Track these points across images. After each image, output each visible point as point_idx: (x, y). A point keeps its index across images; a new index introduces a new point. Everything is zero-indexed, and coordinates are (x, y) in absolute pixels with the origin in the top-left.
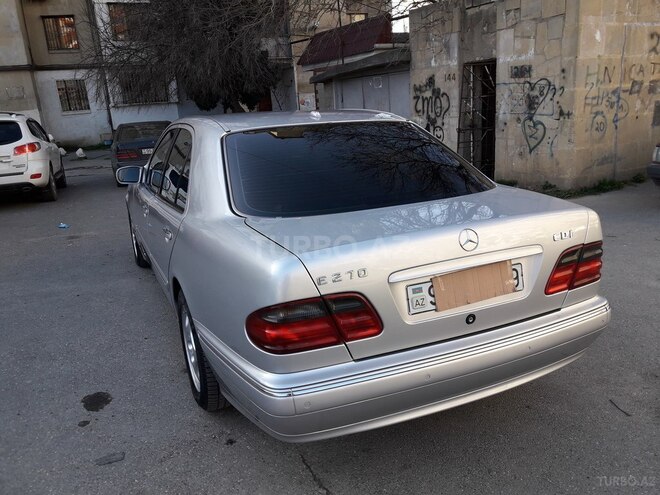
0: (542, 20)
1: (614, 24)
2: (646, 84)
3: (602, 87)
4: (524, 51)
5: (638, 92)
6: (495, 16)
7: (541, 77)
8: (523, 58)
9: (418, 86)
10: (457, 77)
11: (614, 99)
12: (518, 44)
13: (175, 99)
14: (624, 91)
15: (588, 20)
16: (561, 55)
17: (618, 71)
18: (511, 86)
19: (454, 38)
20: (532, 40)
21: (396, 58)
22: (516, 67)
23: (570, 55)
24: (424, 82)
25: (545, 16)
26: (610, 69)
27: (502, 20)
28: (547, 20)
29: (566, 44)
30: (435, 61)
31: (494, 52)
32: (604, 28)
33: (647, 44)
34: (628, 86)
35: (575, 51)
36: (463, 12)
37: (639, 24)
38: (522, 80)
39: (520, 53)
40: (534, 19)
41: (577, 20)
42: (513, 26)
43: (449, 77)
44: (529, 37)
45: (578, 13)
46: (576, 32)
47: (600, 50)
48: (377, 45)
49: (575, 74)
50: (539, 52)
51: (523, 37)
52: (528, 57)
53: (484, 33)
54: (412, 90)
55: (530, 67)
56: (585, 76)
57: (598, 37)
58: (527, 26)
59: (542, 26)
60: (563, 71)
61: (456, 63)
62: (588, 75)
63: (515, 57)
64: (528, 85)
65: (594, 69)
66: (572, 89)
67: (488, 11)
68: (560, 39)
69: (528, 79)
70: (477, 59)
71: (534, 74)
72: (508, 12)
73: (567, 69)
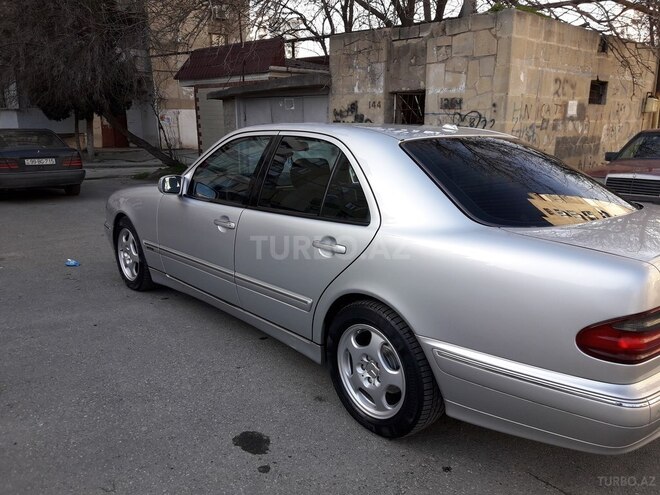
0: (474, 58)
1: (532, 67)
2: (551, 122)
3: (524, 122)
4: (456, 84)
5: (546, 128)
6: (424, 50)
7: (472, 109)
8: (454, 91)
9: (338, 110)
10: (382, 105)
11: (531, 133)
12: (449, 78)
13: (15, 105)
14: (538, 127)
15: (516, 62)
16: (492, 91)
17: (534, 109)
18: (441, 117)
19: (380, 67)
20: (463, 75)
21: (318, 81)
22: (446, 99)
23: (500, 92)
24: (346, 107)
25: (476, 55)
26: (529, 106)
27: (432, 54)
28: (479, 58)
29: (498, 81)
30: (359, 88)
31: (422, 83)
32: (526, 71)
33: (553, 88)
34: (539, 122)
35: (505, 88)
36: (390, 43)
37: (548, 69)
38: (452, 111)
39: (450, 87)
40: (466, 57)
41: (509, 61)
42: (443, 61)
43: (374, 105)
44: (460, 73)
45: (509, 55)
46: (507, 71)
47: (523, 90)
48: (272, 67)
49: (505, 108)
50: (469, 86)
51: (454, 72)
52: (459, 90)
53: (411, 65)
54: (331, 115)
55: (461, 100)
56: (512, 111)
57: (522, 78)
58: (459, 63)
59: (473, 64)
60: (494, 105)
61: (382, 92)
62: (515, 110)
63: (445, 90)
64: (458, 116)
65: (518, 106)
66: (502, 122)
67: (416, 45)
68: (492, 77)
69: (459, 111)
70: (404, 89)
71: (464, 106)
72: (439, 48)
73: (498, 104)
